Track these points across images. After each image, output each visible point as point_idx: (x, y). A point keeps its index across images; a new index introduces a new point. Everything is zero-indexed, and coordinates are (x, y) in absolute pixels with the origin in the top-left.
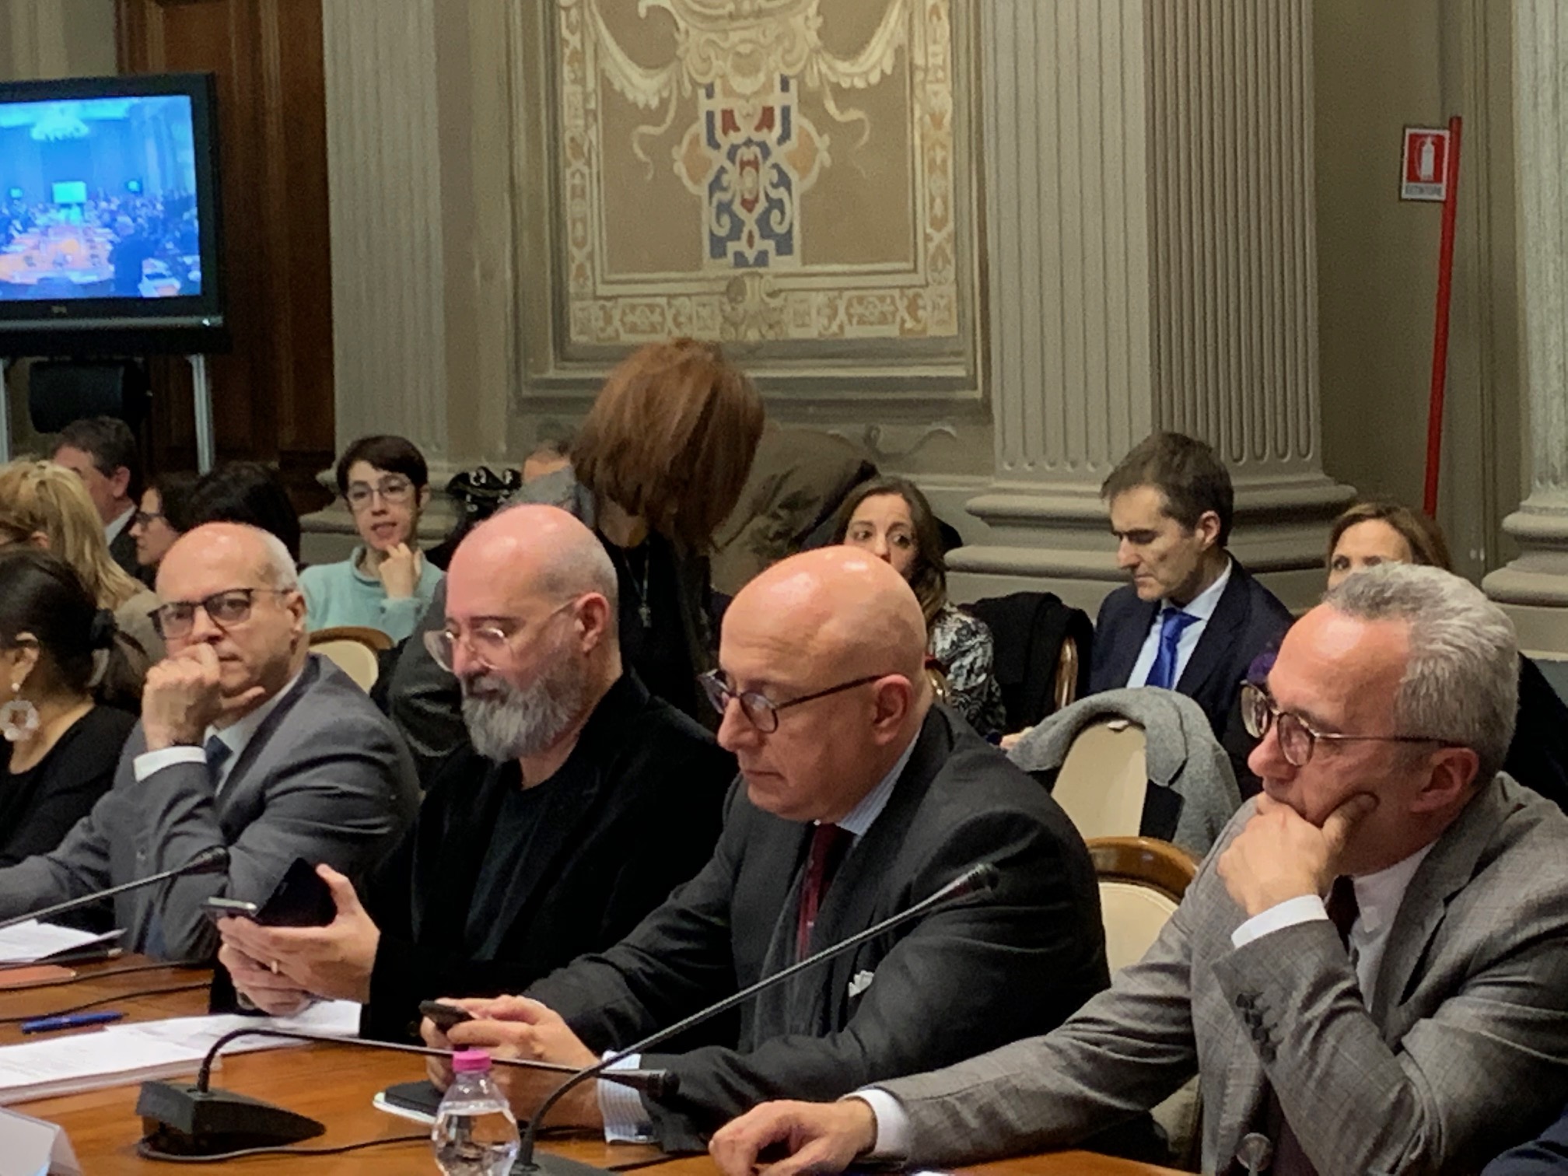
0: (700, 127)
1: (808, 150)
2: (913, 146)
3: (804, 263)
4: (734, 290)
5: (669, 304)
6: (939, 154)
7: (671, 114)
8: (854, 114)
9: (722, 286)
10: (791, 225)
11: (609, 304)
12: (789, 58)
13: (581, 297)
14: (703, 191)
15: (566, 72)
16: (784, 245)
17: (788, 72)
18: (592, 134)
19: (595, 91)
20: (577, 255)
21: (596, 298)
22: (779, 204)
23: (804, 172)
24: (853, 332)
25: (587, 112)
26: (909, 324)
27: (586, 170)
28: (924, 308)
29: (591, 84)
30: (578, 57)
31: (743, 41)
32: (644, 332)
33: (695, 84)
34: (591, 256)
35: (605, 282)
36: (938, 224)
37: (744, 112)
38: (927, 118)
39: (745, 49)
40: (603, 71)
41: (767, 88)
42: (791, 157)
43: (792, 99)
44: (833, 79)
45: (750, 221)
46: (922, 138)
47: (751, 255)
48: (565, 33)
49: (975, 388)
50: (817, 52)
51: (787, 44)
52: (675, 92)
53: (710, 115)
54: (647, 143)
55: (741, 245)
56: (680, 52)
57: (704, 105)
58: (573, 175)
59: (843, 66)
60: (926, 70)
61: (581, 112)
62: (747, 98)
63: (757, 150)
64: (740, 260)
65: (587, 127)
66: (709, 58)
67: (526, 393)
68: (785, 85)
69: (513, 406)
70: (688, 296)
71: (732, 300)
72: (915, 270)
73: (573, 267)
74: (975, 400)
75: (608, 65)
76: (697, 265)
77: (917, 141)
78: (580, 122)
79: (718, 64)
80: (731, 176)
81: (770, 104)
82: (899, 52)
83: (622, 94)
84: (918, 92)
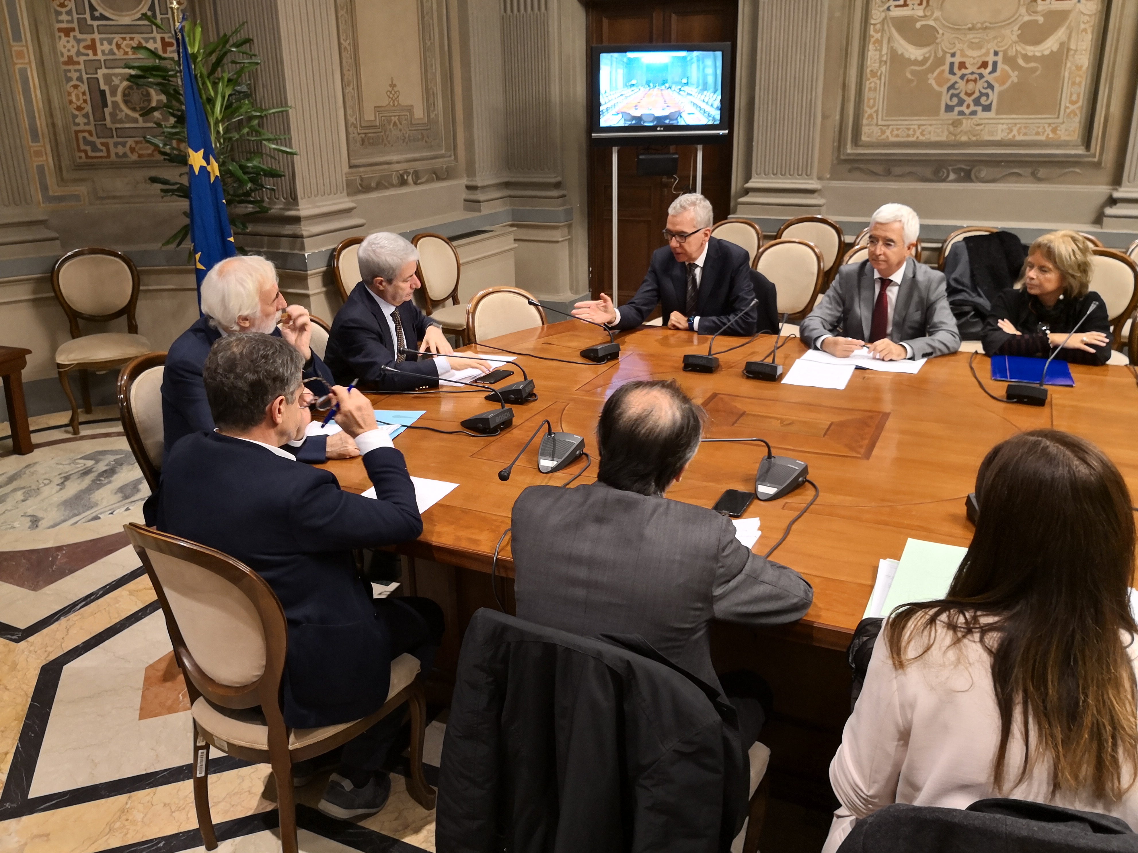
0: (947, 67)
1: (1006, 77)
2: (1064, 77)
3: (997, 114)
4: (956, 124)
5: (919, 128)
6: (1078, 80)
7: (929, 62)
8: (1032, 65)
9: (950, 122)
10: (992, 102)
11: (884, 128)
12: (1000, 44)
13: (868, 125)
14: (944, 90)
15: (871, 47)
16: (987, 108)
17: (997, 49)
18: (883, 69)
19: (887, 54)
20: (868, 111)
21: (877, 125)
22: (987, 95)
23: (1002, 83)
24: (1019, 138)
25: (881, 61)
26: (1051, 136)
27: (878, 82)
28: (1061, 131)
29: (884, 51)
30: (879, 42)
31: (974, 38)
32: (903, 137)
33: (945, 52)
34: (877, 112)
35: (882, 120)
36: (1072, 103)
37: (971, 63)
38: (1074, 68)
39: (977, 40)
40: (892, 47)
41: (987, 54)
42: (996, 79)
43: (999, 58)
44: (1024, 52)
45: (969, 100)
46: (1070, 73)
47: (967, 112)
48: (872, 32)
49: (1095, 157)
50: (1016, 43)
51: (999, 40)
52: (933, 55)
53: (952, 64)
54: (913, 73)
55: (964, 108)
56: (938, 41)
57: (949, 59)
58: (870, 83)
59: (1031, 48)
60: (1076, 51)
61: (878, 61)
62: (974, 58)
63: (977, 76)
64: (961, 113)
65: (880, 67)
66: (954, 43)
67: (842, 157)
68: (996, 53)
69: (835, 162)
70: (930, 125)
71: (954, 127)
72: (1058, 117)
73: (866, 115)
74: (1094, 161)
75: (895, 45)
76: (938, 115)
77: (1067, 74)
78: (878, 65)
79: (958, 46)
80: (961, 84)
81: (986, 60)
82: (1062, 44)
83: (902, 54)
84: (1070, 58)
